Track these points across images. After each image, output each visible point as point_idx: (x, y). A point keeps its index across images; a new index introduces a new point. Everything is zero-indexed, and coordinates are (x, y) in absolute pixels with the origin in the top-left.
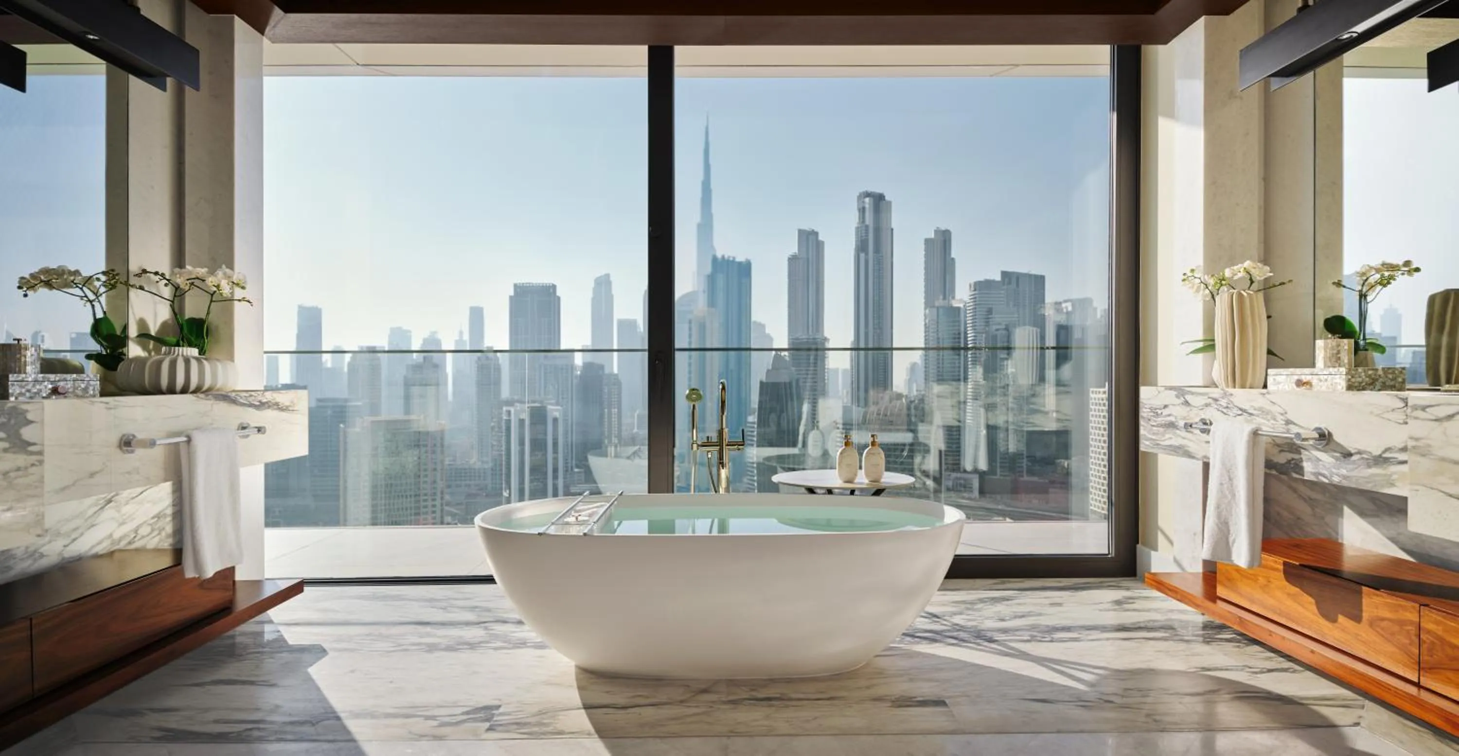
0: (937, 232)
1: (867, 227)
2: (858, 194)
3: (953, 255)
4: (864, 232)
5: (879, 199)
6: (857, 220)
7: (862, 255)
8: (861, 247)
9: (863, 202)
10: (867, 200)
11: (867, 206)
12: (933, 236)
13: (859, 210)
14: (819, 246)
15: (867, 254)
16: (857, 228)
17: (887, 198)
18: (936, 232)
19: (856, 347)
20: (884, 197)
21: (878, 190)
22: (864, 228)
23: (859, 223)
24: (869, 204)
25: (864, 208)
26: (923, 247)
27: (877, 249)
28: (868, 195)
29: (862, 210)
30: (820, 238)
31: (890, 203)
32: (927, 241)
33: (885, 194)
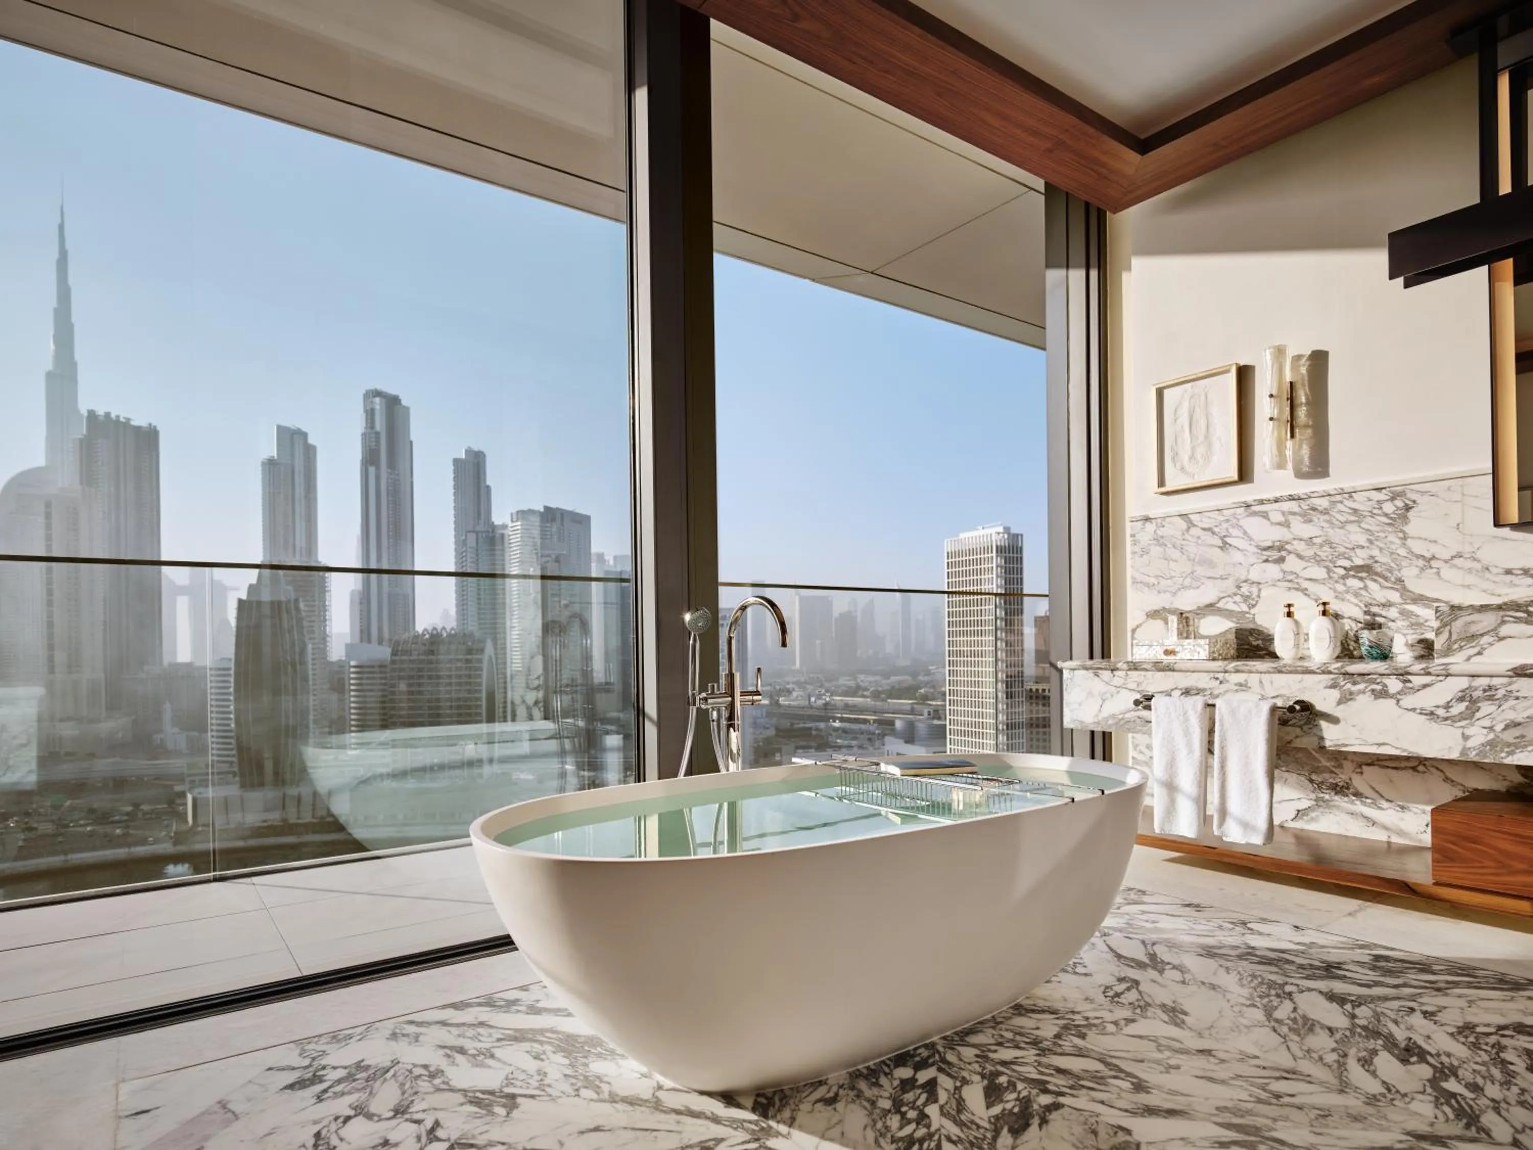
0: (469, 451)
1: (378, 434)
2: (364, 392)
3: (489, 482)
4: (373, 440)
5: (392, 402)
6: (364, 425)
7: (372, 470)
8: (370, 459)
9: (372, 402)
10: (377, 400)
11: (377, 407)
12: (463, 456)
13: (366, 411)
14: (310, 452)
15: (378, 468)
16: (364, 435)
17: (404, 402)
18: (467, 452)
19: (365, 567)
20: (400, 400)
21: (391, 390)
22: (373, 436)
23: (366, 428)
24: (380, 404)
25: (373, 410)
26: (451, 468)
27: (392, 464)
28: (378, 393)
29: (370, 414)
30: (311, 441)
31: (407, 409)
32: (456, 462)
33: (401, 397)
